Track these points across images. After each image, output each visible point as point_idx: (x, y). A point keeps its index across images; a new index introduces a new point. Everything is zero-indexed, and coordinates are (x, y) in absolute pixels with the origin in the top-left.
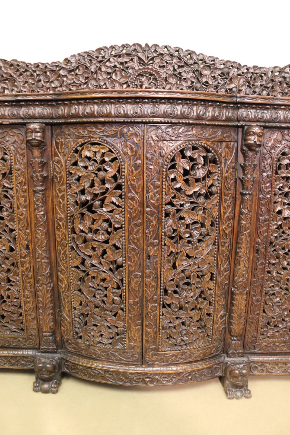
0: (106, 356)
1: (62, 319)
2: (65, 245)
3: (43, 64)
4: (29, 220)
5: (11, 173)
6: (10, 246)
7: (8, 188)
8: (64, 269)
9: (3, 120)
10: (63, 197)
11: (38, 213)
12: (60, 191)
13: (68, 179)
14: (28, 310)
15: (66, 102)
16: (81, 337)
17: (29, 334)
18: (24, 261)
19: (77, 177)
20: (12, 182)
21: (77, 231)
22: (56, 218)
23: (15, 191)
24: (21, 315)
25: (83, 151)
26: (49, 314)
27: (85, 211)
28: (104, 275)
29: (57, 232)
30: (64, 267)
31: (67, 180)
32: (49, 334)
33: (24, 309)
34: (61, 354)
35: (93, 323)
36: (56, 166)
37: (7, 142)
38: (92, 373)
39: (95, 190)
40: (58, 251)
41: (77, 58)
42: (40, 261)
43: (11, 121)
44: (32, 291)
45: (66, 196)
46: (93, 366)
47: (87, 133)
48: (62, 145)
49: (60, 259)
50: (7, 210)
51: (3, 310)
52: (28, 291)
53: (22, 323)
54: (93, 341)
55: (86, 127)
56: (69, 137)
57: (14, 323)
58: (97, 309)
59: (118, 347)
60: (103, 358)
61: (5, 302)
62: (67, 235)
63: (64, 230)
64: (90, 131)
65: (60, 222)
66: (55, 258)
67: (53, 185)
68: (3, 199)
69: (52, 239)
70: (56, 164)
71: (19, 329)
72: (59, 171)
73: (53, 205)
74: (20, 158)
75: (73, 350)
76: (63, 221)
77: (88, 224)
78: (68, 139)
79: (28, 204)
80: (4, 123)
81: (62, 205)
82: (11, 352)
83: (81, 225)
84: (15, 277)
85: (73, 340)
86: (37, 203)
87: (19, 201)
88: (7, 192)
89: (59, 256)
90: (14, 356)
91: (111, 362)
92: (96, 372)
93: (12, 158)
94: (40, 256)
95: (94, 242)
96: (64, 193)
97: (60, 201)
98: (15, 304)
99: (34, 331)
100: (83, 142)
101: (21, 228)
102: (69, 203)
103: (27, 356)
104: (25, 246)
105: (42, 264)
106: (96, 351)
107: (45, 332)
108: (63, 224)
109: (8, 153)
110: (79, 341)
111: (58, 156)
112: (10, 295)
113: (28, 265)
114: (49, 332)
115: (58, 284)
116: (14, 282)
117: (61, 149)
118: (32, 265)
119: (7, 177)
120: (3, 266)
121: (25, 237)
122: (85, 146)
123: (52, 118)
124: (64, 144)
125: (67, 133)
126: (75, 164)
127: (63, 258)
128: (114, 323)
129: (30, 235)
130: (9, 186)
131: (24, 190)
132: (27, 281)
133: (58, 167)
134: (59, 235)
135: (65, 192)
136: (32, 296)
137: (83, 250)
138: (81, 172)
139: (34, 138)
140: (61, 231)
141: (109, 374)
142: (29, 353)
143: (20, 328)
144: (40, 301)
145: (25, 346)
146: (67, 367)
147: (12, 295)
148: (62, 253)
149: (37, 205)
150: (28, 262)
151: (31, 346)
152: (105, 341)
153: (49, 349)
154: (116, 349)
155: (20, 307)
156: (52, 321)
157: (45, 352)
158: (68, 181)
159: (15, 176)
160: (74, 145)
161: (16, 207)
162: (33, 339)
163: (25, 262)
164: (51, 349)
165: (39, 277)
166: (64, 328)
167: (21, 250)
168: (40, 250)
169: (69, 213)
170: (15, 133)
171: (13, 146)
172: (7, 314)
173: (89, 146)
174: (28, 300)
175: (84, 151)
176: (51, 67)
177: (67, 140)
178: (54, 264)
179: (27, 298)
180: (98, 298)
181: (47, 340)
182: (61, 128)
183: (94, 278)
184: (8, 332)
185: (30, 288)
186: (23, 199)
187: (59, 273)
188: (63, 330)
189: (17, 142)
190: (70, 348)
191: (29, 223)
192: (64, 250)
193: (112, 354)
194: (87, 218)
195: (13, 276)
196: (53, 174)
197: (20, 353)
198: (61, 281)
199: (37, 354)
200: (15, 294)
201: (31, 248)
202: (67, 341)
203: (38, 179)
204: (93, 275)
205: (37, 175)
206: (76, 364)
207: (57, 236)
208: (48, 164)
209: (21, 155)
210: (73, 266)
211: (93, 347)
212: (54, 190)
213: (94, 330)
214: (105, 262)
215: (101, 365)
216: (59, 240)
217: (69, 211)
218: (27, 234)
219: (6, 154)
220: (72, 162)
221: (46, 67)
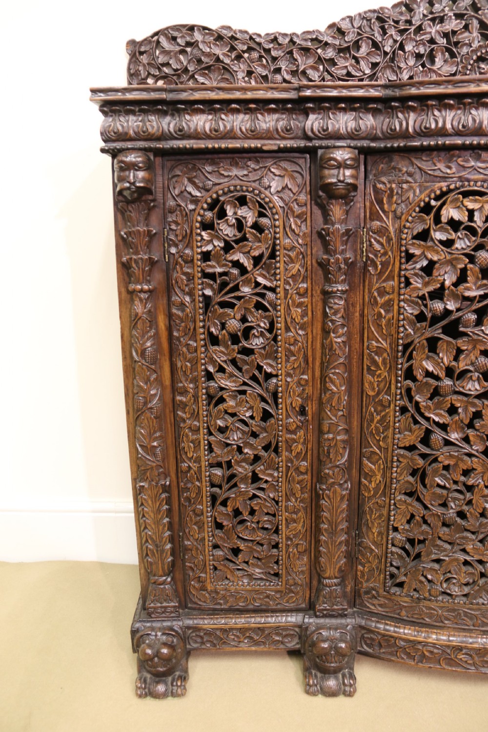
0: (455, 617)
1: (359, 550)
2: (387, 404)
3: (285, 35)
4: (310, 353)
5: (273, 256)
6: (263, 408)
7: (265, 287)
8: (378, 451)
9: (263, 142)
10: (388, 305)
11: (336, 340)
12: (382, 292)
13: (403, 267)
14: (292, 536)
15: (410, 103)
16: (401, 585)
17: (291, 582)
18: (294, 439)
19: (425, 263)
20: (275, 274)
21: (419, 374)
22: (368, 348)
23: (282, 295)
24: (276, 546)
25: (444, 207)
26: (341, 543)
27: (439, 334)
28: (469, 462)
29: (368, 377)
30: (380, 448)
31: (400, 270)
32: (335, 580)
33: (284, 536)
34: (355, 618)
35: (433, 557)
36: (373, 240)
37: (266, 189)
38: (427, 654)
39: (468, 289)
40: (367, 416)
41: (357, 24)
42: (333, 438)
43: (282, 144)
44: (304, 498)
45: (396, 302)
46: (430, 640)
47: (454, 170)
48: (391, 196)
49: (372, 432)
50: (262, 334)
51: (239, 537)
52: (296, 499)
53: (277, 562)
54: (429, 590)
55: (453, 156)
56: (410, 179)
57: (259, 563)
58: (445, 529)
59: (481, 601)
60: (446, 622)
61: (242, 522)
62: (393, 381)
63: (386, 374)
64: (463, 167)
65: (376, 358)
66: (359, 430)
67: (364, 281)
68: (253, 310)
69: (355, 390)
70: (374, 236)
71: (269, 573)
72: (382, 251)
73: (362, 322)
74: (296, 224)
75: (380, 609)
76: (385, 355)
77: (446, 359)
78: (407, 182)
79: (310, 320)
80: (265, 148)
81: (384, 321)
82: (253, 620)
83: (429, 362)
84: (270, 472)
85: (381, 591)
86: (334, 318)
87: (289, 314)
88: (263, 296)
89: (369, 425)
90: (259, 628)
91: (464, 629)
92: (436, 651)
93: (277, 223)
94: (333, 429)
95: (455, 397)
96: (391, 296)
97: (380, 314)
98: (266, 526)
99: (301, 576)
100: (445, 189)
101: (292, 372)
102: (402, 317)
103: (287, 626)
104: (297, 409)
105: (336, 444)
106: (434, 610)
107: (329, 578)
108: (384, 360)
109: (269, 213)
110: (397, 590)
111: (380, 219)
112: (256, 508)
113: (300, 447)
114: (336, 578)
115: (360, 482)
116: (266, 481)
117: (390, 202)
118: (310, 446)
119: (265, 263)
120: (246, 451)
121: (299, 390)
122: (451, 196)
123: (375, 139)
124: (397, 193)
125: (405, 169)
126: (424, 236)
127: (377, 428)
128: (480, 555)
129: (311, 384)
130: (268, 284)
131: (302, 291)
132: (297, 478)
133: (378, 242)
134: (371, 383)
135: (396, 294)
136: (305, 509)
137: (429, 413)
138: (437, 252)
139: (342, 179)
140: (379, 376)
141: (463, 654)
142: (289, 619)
143: (272, 572)
144: (326, 518)
145: (279, 607)
146: (368, 642)
147: (261, 507)
148: (376, 421)
149: (333, 321)
150: (302, 440)
151: (292, 605)
152: (455, 590)
153: (333, 610)
154: (478, 604)
155: (277, 531)
156: (345, 557)
157: (325, 616)
158: (403, 273)
159: (282, 262)
160: (423, 196)
161: (283, 328)
162: (298, 592)
163: (294, 441)
164: (338, 610)
165: (327, 471)
166: (364, 567)
167: (288, 416)
168: (335, 416)
169: (402, 339)
170: (285, 170)
171: (281, 198)
172: (247, 546)
173: (459, 199)
174: (294, 516)
175: (447, 209)
176: (302, 43)
177: (405, 186)
178: (356, 443)
179: (294, 512)
180: (452, 508)
181: (331, 592)
182: (391, 160)
183: (446, 468)
184: (245, 581)
185: (302, 493)
186: (299, 310)
187: (365, 461)
188: (361, 571)
189: (290, 190)
190: (374, 605)
191: (310, 360)
192: (383, 413)
193: (466, 614)
194: (445, 347)
195: (266, 469)
196: (367, 256)
197: (272, 620)
198: (369, 476)
199: (306, 620)
200: (266, 507)
201: (310, 413)
202: (367, 593)
203: (340, 268)
204: (446, 463)
205: (338, 259)
206: (392, 637)
207: (366, 385)
208: (356, 236)
209: (299, 216)
210: (402, 445)
211: (427, 603)
212: (367, 290)
213: (435, 570)
214: (478, 436)
215: (444, 638)
216: (371, 393)
217: (402, 335)
218: (303, 382)
219: (264, 216)
220: (415, 233)
221: (292, 41)
